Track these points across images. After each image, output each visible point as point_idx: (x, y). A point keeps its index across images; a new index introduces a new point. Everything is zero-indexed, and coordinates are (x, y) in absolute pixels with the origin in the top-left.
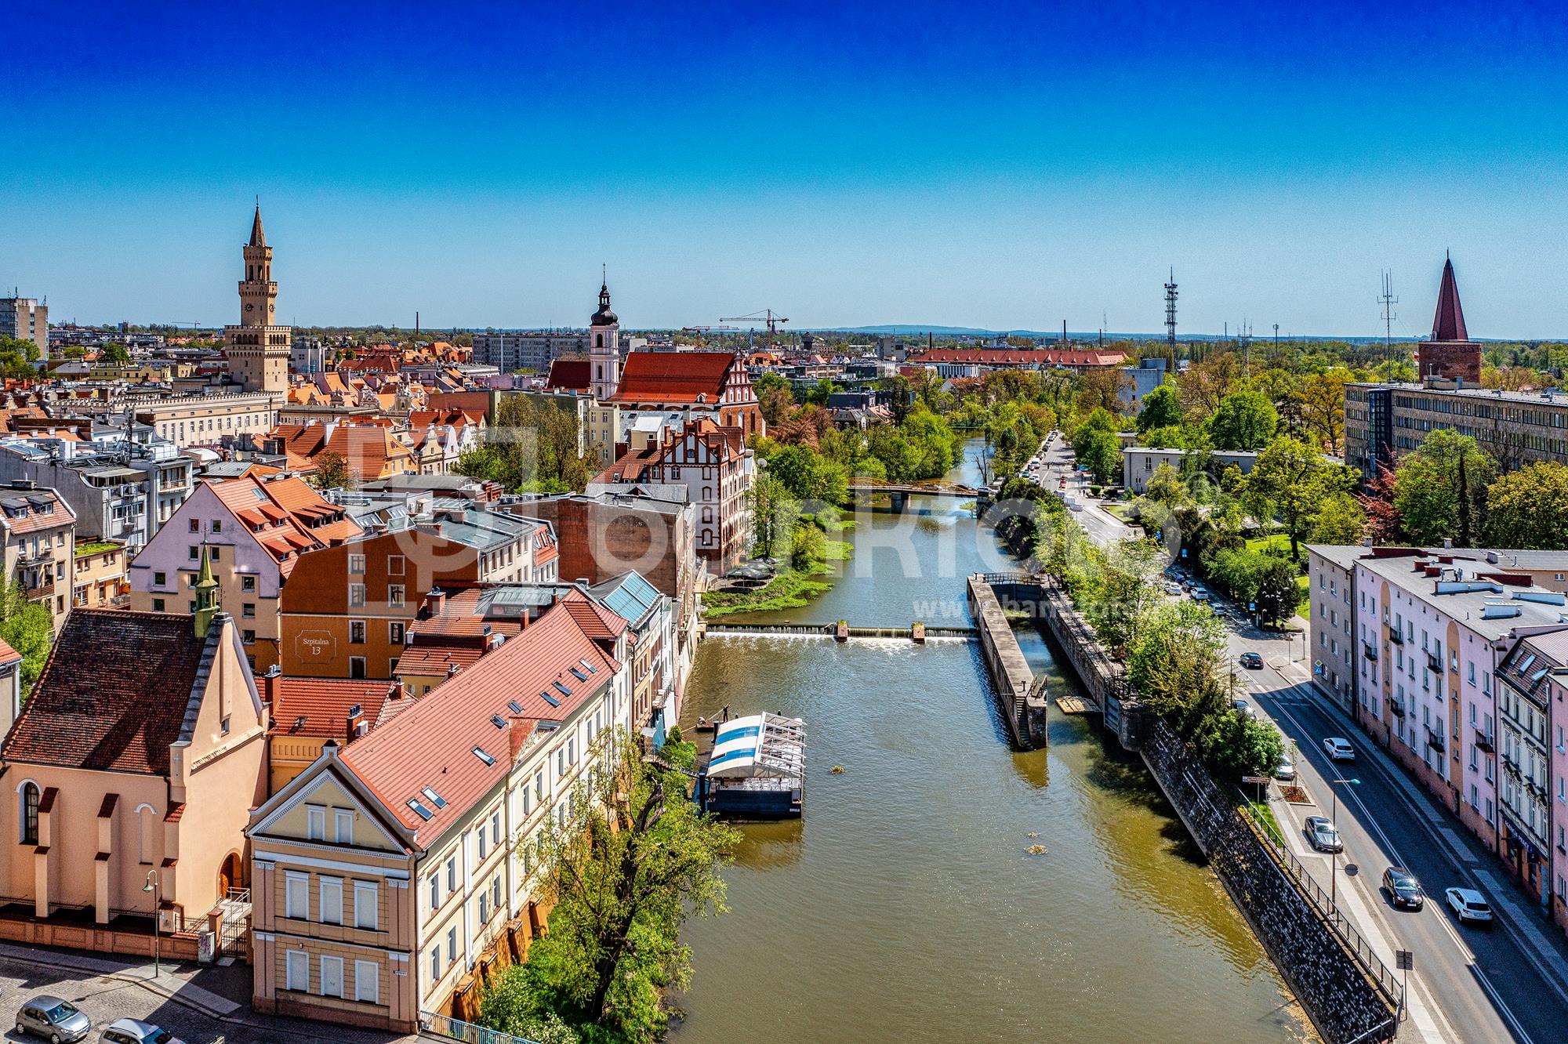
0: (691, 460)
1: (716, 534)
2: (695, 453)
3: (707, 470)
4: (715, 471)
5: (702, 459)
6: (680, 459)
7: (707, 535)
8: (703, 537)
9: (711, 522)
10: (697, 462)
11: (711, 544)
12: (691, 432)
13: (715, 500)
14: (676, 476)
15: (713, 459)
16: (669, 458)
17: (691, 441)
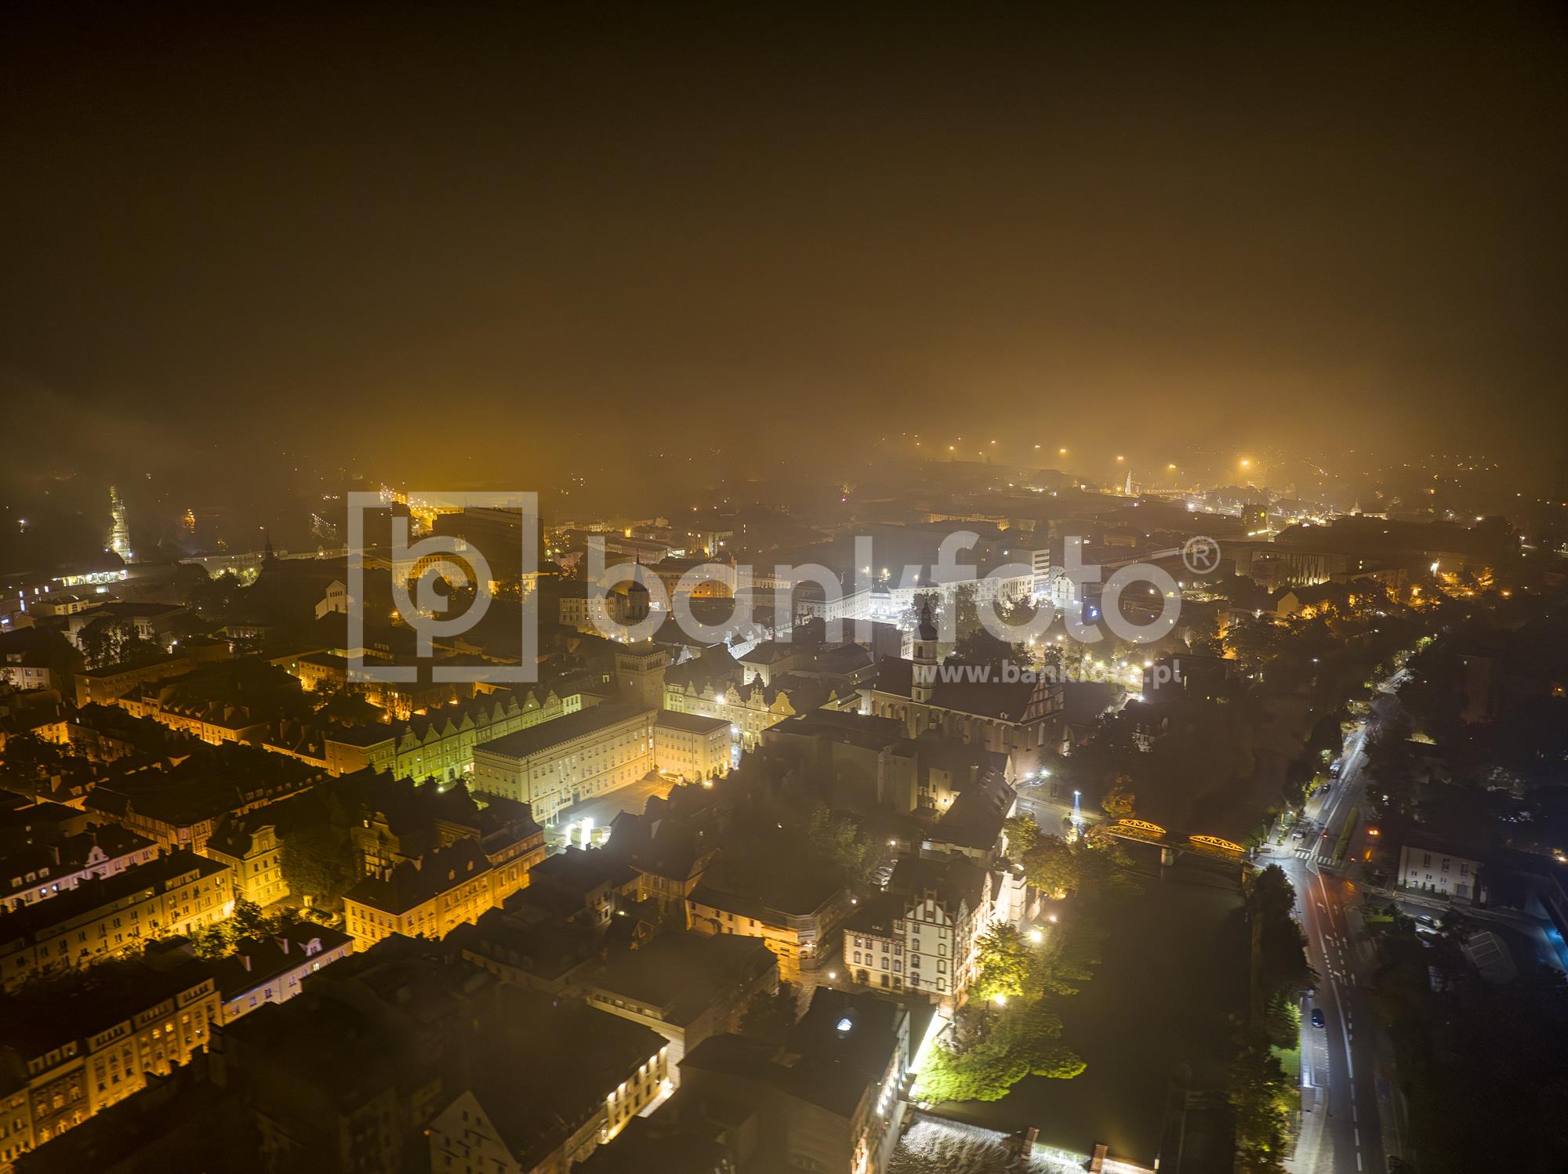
0: (930, 920)
1: (949, 983)
2: (933, 915)
3: (943, 930)
4: (950, 933)
5: (939, 920)
6: (920, 917)
7: (941, 981)
8: (937, 983)
9: (944, 973)
10: (934, 923)
11: (943, 990)
12: (930, 897)
13: (949, 956)
14: (917, 931)
15: (948, 922)
16: (911, 915)
17: (930, 904)
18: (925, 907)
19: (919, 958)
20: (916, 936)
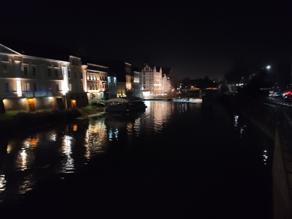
1: (152, 86)
9: (151, 84)
10: (148, 71)
11: (151, 88)
13: (152, 79)
14: (144, 74)
15: (152, 70)
16: (143, 71)
17: (147, 66)
18: (146, 67)
19: (145, 81)
20: (144, 76)
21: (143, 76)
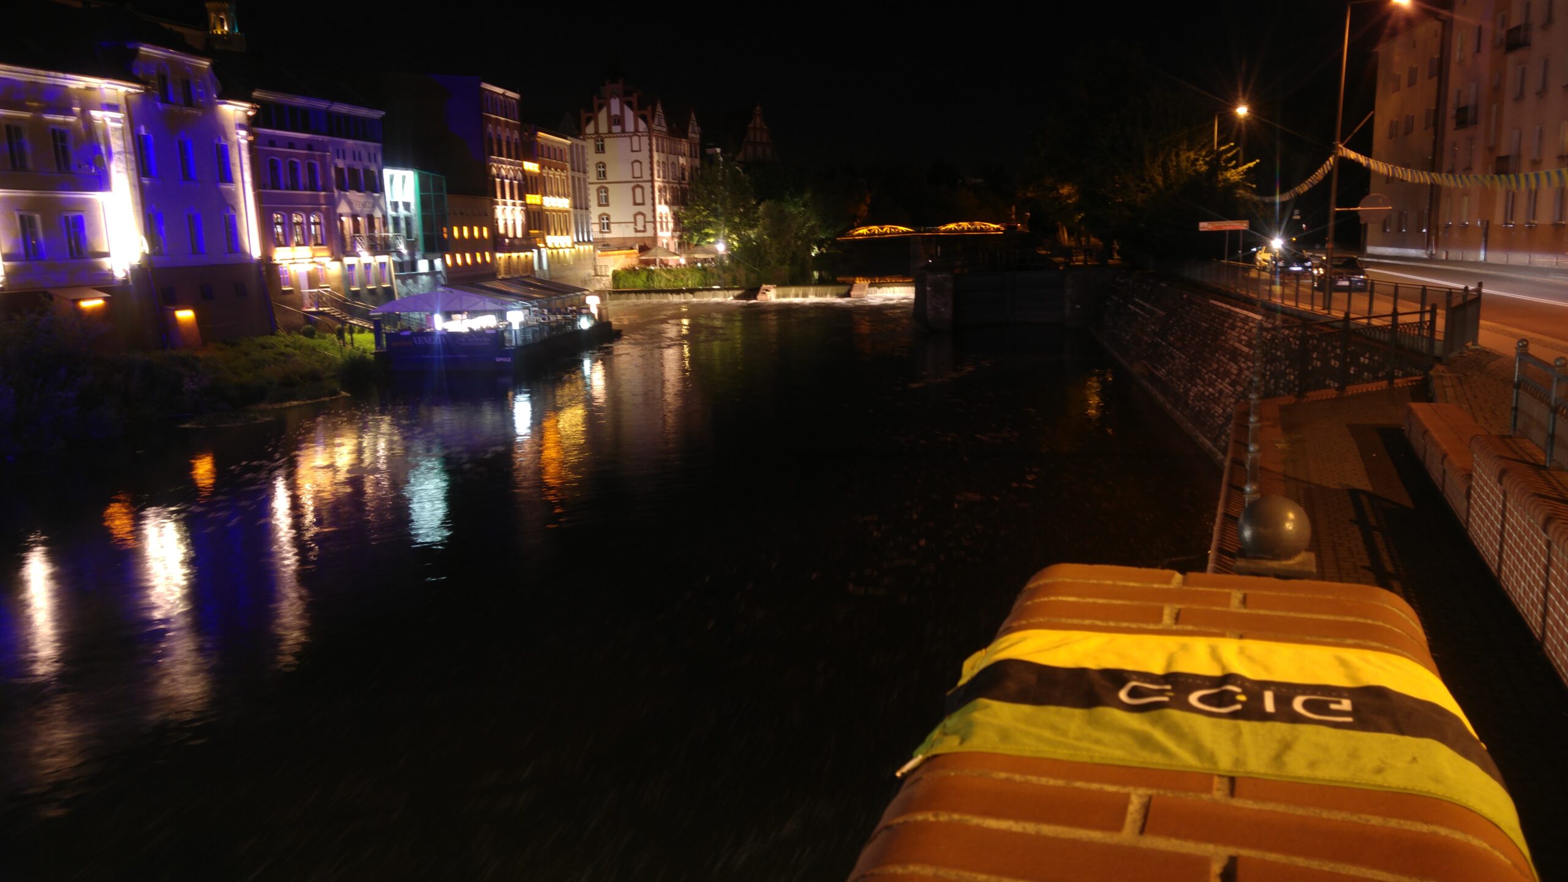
0: (617, 129)
3: (636, 140)
4: (645, 140)
5: (630, 127)
6: (603, 128)
7: (640, 218)
8: (635, 223)
9: (643, 204)
10: (623, 131)
11: (645, 231)
12: (614, 95)
14: (600, 149)
15: (642, 126)
16: (590, 129)
18: (609, 111)
20: (600, 157)
21: (592, 159)
